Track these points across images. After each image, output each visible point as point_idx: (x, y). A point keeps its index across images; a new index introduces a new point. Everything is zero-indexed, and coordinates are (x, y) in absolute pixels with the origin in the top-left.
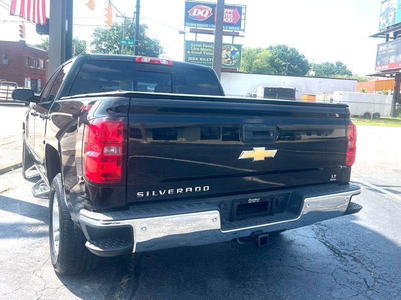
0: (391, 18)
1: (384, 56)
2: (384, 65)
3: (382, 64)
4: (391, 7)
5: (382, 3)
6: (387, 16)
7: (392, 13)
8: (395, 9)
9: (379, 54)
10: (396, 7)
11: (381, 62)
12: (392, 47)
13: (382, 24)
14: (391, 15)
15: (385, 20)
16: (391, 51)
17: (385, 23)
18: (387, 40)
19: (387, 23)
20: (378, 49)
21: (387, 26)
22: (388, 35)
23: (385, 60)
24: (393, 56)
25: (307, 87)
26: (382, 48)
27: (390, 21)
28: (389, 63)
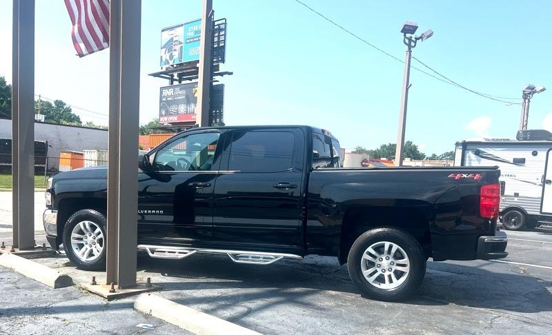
0: (176, 54)
1: (169, 103)
2: (171, 115)
3: (168, 114)
4: (175, 39)
5: (163, 31)
6: (170, 50)
7: (178, 47)
8: (180, 43)
9: (164, 99)
10: (182, 41)
11: (167, 111)
12: (180, 92)
13: (164, 60)
14: (175, 50)
15: (168, 55)
16: (180, 98)
17: (168, 58)
18: (172, 83)
19: (171, 60)
20: (161, 93)
21: (171, 63)
22: (172, 76)
23: (173, 109)
24: (183, 105)
25: (60, 140)
26: (166, 93)
27: (174, 57)
28: (178, 114)
